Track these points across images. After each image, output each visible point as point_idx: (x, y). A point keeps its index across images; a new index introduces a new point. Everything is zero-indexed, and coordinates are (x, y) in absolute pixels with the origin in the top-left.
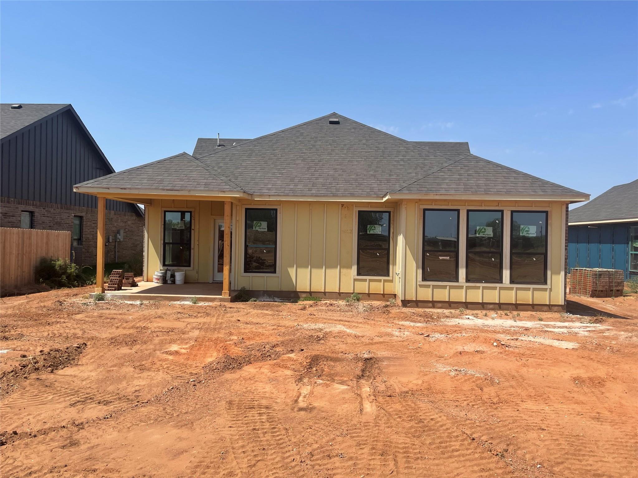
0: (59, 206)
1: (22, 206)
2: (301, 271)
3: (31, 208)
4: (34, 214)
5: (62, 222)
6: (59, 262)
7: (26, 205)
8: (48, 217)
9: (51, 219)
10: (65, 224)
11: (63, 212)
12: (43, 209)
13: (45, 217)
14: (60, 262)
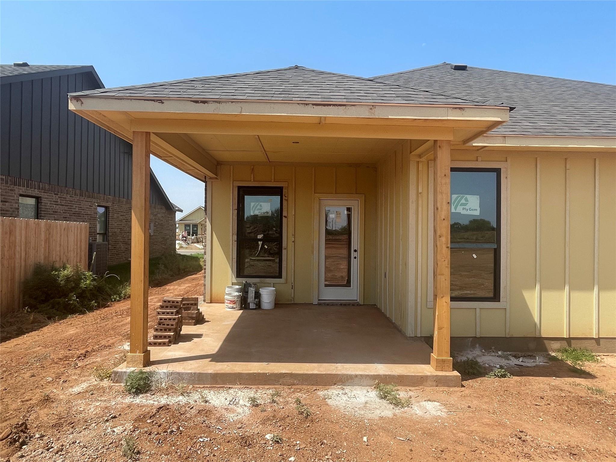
0: (78, 192)
1: (21, 188)
2: (550, 296)
3: (36, 193)
4: (41, 200)
5: (83, 213)
6: (66, 272)
7: (28, 187)
8: (63, 205)
9: (66, 208)
10: (85, 215)
11: (83, 201)
12: (55, 194)
13: (57, 205)
14: (68, 272)
